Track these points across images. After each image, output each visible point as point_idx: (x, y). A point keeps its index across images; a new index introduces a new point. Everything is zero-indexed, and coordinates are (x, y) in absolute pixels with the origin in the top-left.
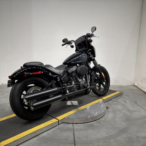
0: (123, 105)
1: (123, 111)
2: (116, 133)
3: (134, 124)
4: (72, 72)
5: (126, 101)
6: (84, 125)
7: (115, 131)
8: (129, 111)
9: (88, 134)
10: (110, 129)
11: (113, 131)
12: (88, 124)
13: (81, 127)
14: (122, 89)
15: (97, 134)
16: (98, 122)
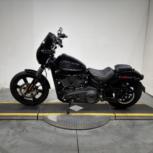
3: (141, 130)
7: (120, 137)
9: (92, 140)
10: (116, 135)
11: (118, 138)
12: (93, 131)
13: (85, 133)
15: (101, 141)
16: (103, 128)
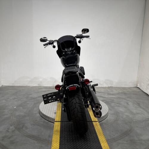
0: (125, 107)
1: (126, 114)
2: (118, 136)
3: (137, 127)
5: (129, 104)
7: (117, 133)
8: (132, 113)
14: (125, 91)
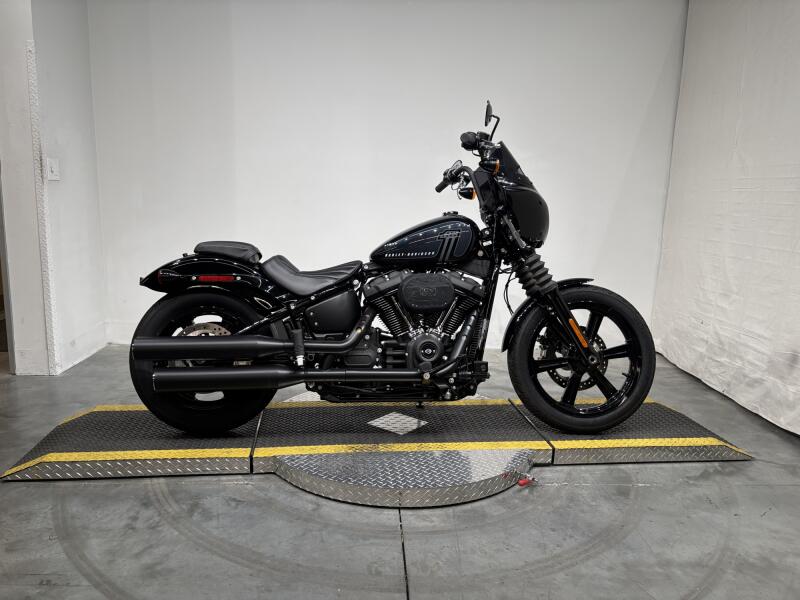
3: (652, 510)
4: (376, 291)
6: (448, 516)
7: (571, 537)
10: (553, 530)
11: (565, 539)
12: (465, 512)
13: (432, 522)
15: (498, 551)
16: (503, 502)
